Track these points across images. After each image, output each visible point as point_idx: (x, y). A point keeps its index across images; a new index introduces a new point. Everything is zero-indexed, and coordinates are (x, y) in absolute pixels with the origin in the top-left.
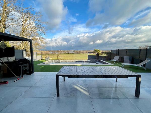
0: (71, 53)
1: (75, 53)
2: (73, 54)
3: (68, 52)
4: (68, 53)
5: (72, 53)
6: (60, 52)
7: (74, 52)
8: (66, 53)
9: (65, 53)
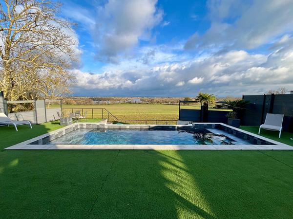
0: (135, 103)
1: (144, 102)
2: (139, 103)
3: (130, 101)
4: (130, 103)
5: (137, 102)
6: (113, 99)
7: (141, 100)
8: (127, 103)
9: (124, 103)
